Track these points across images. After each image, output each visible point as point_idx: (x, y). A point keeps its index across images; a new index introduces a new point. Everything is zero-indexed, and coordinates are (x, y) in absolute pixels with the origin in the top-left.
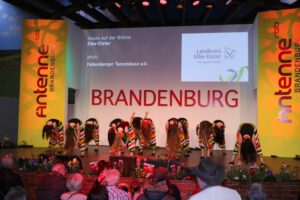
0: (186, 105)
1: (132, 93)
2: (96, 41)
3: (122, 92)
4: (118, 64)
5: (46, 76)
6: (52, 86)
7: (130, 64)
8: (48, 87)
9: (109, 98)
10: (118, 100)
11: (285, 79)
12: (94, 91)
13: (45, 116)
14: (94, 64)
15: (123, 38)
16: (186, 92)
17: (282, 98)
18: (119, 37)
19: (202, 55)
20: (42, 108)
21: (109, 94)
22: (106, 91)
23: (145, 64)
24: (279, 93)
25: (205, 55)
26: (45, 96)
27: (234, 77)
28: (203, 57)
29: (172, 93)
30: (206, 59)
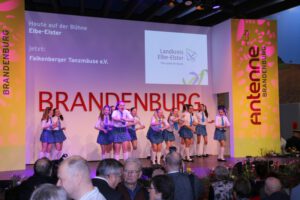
0: (152, 110)
1: (91, 96)
2: (42, 28)
3: (79, 95)
4: (73, 61)
7: (88, 61)
9: (63, 102)
10: (74, 105)
11: (255, 84)
12: (41, 93)
14: (39, 59)
15: (78, 28)
17: (253, 102)
18: (72, 27)
19: (165, 55)
21: (62, 98)
22: (58, 94)
23: (106, 62)
25: (168, 55)
27: (196, 81)
28: (166, 57)
29: (137, 96)
30: (169, 60)
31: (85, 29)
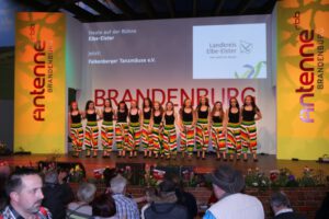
1: (139, 92)
2: (99, 36)
3: (128, 92)
4: (123, 61)
5: (43, 75)
6: (50, 86)
7: (136, 61)
8: (46, 88)
9: (114, 99)
11: (307, 75)
13: (43, 120)
14: (96, 62)
15: (129, 31)
16: (199, 90)
17: (304, 96)
18: (123, 31)
19: (215, 49)
20: (40, 111)
21: (113, 94)
22: (110, 91)
23: (153, 60)
24: (301, 90)
25: (219, 49)
26: (43, 97)
27: (251, 74)
28: (216, 52)
29: (183, 92)
30: (219, 54)
31: (135, 31)
